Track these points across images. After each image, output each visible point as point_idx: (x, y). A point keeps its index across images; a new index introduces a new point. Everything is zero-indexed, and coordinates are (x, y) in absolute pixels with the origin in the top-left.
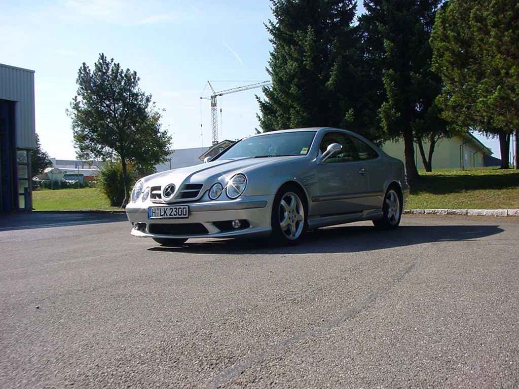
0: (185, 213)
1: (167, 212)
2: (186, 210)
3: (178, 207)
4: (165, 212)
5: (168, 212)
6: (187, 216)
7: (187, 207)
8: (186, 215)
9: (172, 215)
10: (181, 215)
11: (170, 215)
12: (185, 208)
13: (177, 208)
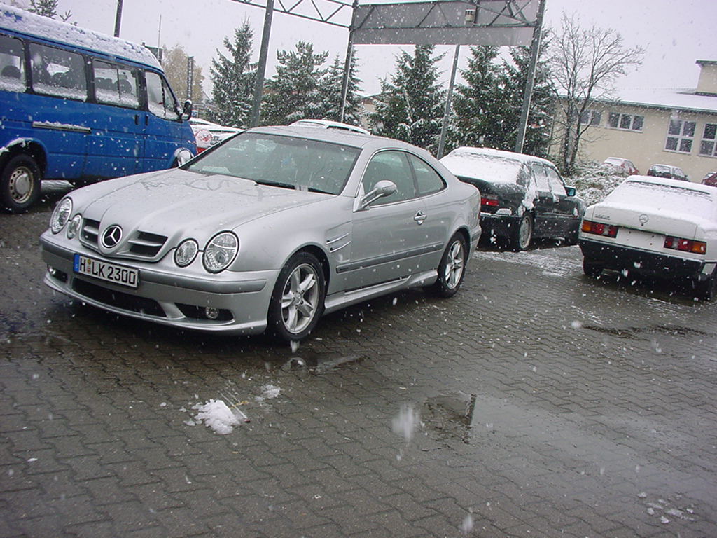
1: (103, 270)
2: (134, 276)
3: (122, 268)
4: (101, 270)
5: (106, 272)
7: (136, 271)
8: (133, 283)
9: (112, 278)
11: (109, 277)
12: (134, 273)
13: (119, 269)
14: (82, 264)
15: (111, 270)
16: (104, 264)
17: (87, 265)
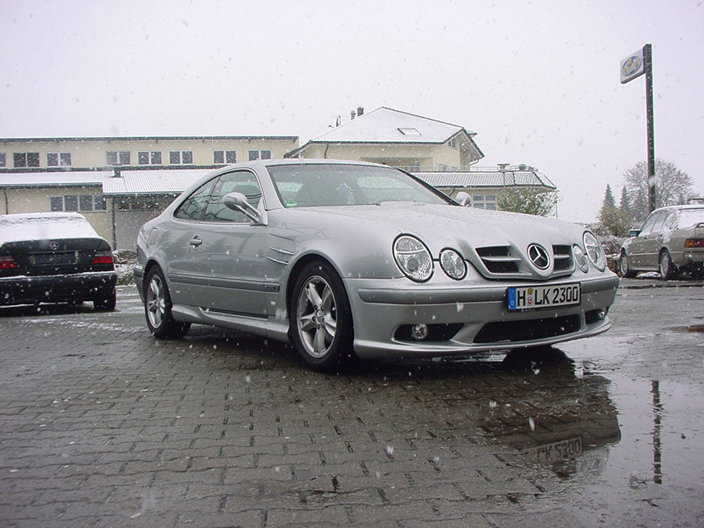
0: (575, 298)
4: (545, 297)
5: (551, 297)
6: (578, 302)
8: (576, 300)
9: (557, 302)
10: (570, 300)
11: (554, 302)
12: (576, 288)
14: (519, 298)
15: (556, 292)
16: (549, 288)
17: (527, 296)
